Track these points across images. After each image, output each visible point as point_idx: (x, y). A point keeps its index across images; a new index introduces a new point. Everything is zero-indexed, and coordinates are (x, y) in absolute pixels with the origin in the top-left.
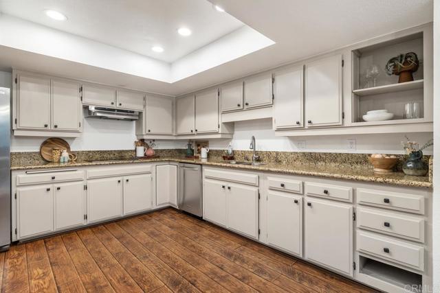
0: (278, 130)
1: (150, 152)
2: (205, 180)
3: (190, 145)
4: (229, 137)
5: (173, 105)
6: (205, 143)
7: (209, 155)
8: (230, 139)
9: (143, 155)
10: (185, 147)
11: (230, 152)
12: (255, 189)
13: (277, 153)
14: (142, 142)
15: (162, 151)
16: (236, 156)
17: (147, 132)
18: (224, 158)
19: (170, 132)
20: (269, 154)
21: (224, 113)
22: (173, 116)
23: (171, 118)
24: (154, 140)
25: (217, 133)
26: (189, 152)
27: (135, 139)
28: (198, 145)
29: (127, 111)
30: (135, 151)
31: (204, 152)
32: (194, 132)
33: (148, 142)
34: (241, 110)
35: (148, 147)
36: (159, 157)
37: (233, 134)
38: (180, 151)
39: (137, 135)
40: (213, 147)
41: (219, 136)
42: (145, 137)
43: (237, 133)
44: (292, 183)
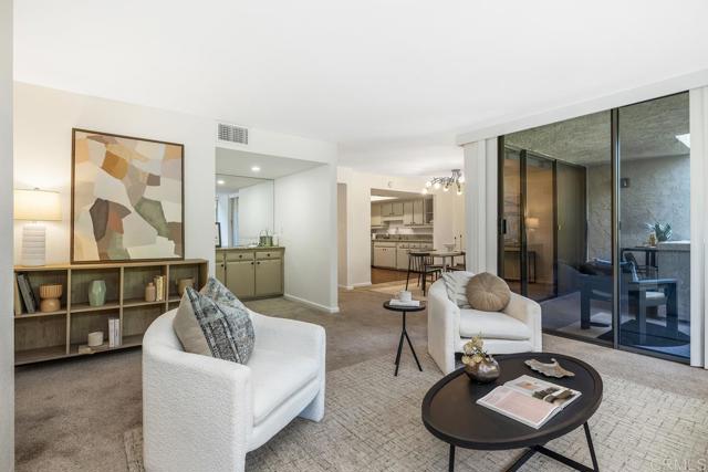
0: (406, 225)
8: (388, 229)
11: (388, 235)
12: (395, 248)
13: (408, 235)
16: (390, 237)
21: (385, 217)
34: (391, 216)
37: (389, 226)
44: (406, 244)
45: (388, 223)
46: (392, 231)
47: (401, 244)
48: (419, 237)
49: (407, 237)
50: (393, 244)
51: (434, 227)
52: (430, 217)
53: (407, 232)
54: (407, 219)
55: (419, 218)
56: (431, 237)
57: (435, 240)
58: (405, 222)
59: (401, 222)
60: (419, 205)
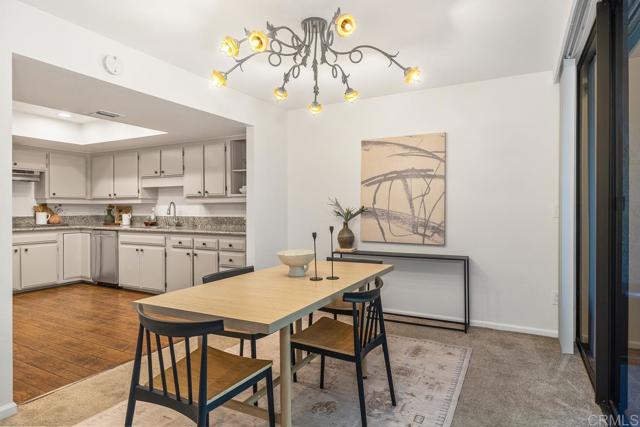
0: (188, 197)
1: (55, 219)
2: (120, 246)
3: (109, 211)
4: (151, 202)
5: (86, 162)
6: (127, 209)
7: (132, 222)
8: (154, 205)
9: (45, 223)
10: (103, 213)
11: (153, 218)
12: (163, 249)
13: (194, 218)
14: (44, 207)
15: (71, 218)
16: (159, 222)
17: (52, 195)
18: (146, 224)
19: (83, 195)
20: (187, 219)
21: (144, 178)
22: (86, 177)
23: (84, 179)
24: (60, 205)
25: (137, 198)
26: (109, 218)
27: (35, 203)
28: (120, 211)
29: (24, 172)
30: (35, 217)
31: (126, 218)
32: (112, 196)
33: (53, 208)
34: (159, 177)
35: (53, 214)
36: (67, 225)
37: (156, 199)
38: (97, 218)
39: (37, 199)
40: (136, 214)
41: (139, 202)
42: (48, 202)
43: (161, 198)
44: (186, 240)
45: (155, 191)
46: (161, 210)
47: (175, 239)
48: (219, 221)
49: (194, 222)
50: (159, 239)
51: (248, 200)
52: (240, 180)
53: (195, 210)
54: (191, 183)
55: (216, 183)
56: (241, 222)
57: (250, 230)
58: (187, 192)
59: (180, 189)
60: (217, 154)
